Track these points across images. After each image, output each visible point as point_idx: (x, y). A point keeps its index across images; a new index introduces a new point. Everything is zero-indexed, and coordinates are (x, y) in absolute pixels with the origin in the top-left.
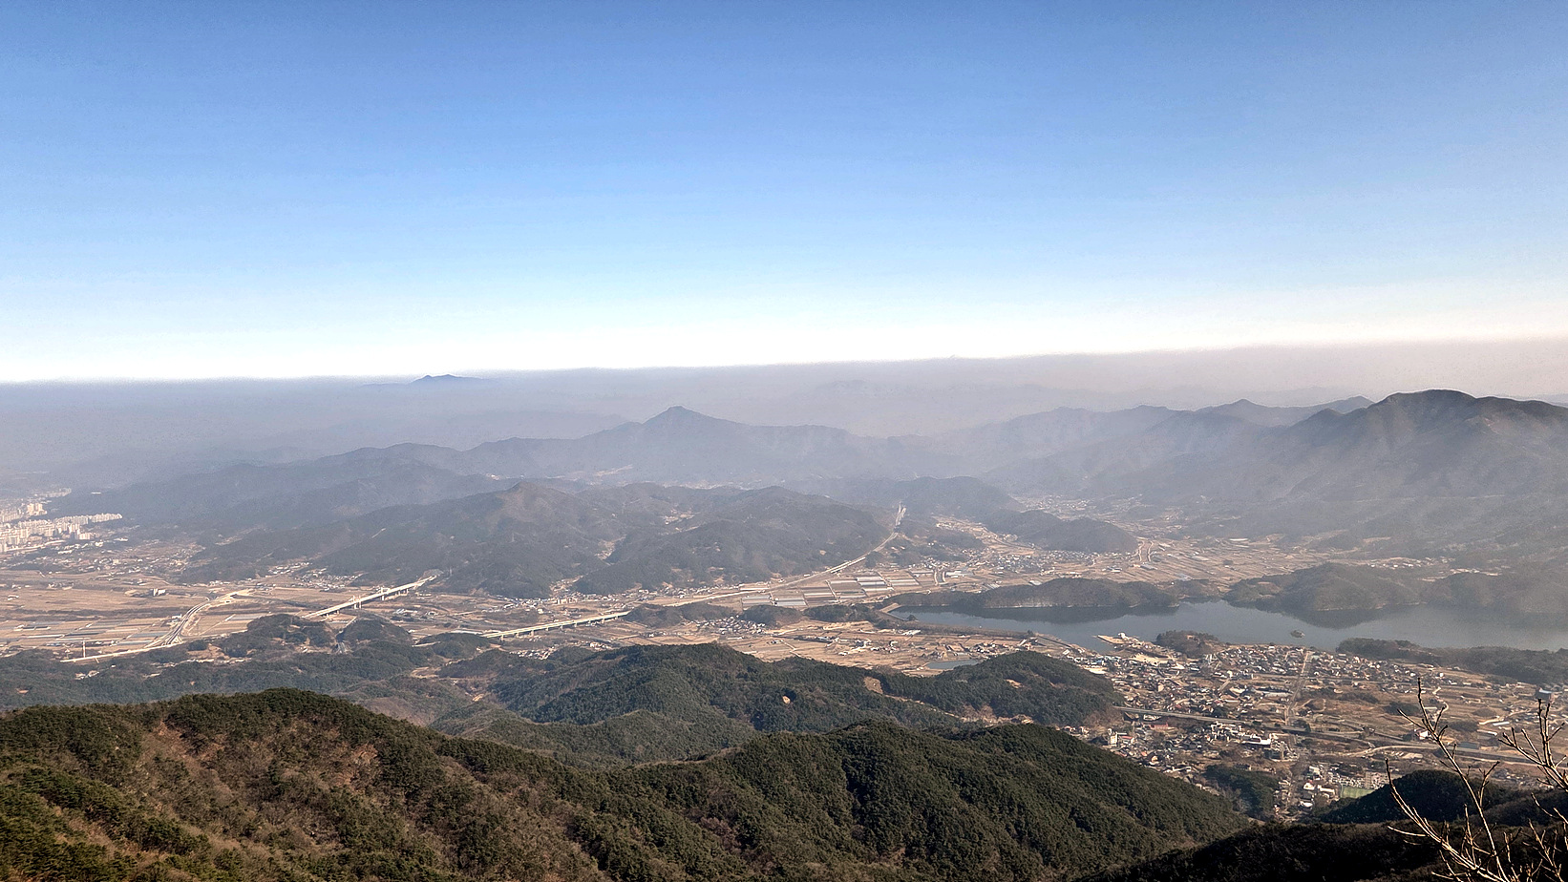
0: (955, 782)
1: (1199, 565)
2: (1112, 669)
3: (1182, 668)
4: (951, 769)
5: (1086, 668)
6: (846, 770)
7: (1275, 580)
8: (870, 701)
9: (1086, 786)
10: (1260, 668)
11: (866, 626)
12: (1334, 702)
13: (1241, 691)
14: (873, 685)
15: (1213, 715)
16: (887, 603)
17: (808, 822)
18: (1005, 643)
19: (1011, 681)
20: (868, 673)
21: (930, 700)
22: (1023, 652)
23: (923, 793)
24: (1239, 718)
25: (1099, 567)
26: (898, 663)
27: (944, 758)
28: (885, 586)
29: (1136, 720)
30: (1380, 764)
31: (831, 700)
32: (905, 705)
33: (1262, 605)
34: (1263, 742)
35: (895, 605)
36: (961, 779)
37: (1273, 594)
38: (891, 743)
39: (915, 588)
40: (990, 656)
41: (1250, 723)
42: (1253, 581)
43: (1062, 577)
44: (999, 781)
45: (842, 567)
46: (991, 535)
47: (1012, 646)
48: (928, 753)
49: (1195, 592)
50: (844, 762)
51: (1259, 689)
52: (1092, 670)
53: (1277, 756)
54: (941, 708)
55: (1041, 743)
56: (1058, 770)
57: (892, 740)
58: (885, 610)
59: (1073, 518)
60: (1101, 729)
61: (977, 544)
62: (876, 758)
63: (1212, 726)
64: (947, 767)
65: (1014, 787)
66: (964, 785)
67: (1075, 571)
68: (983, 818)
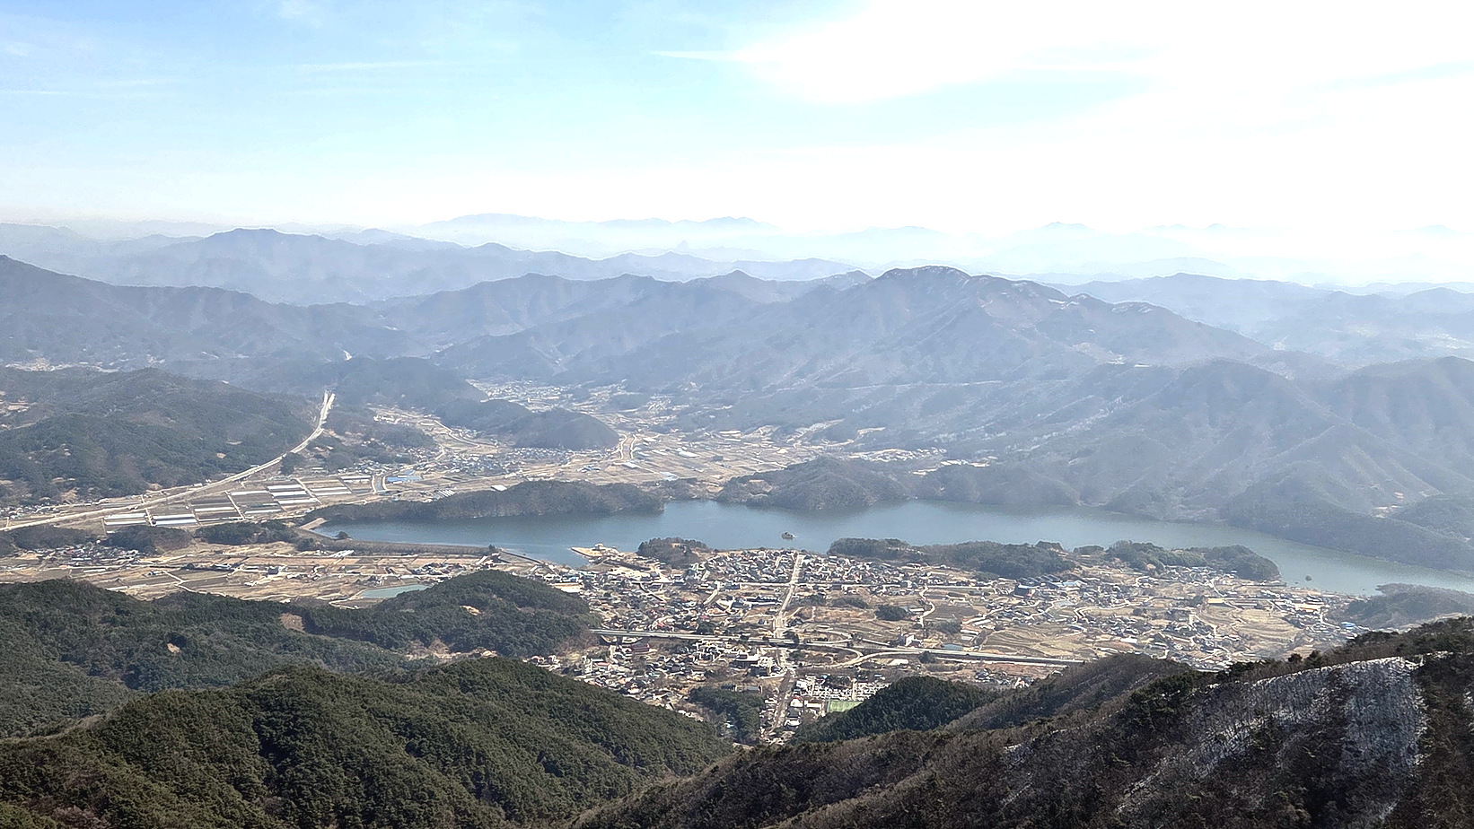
0: (400, 733)
1: (687, 463)
2: (588, 586)
3: (667, 580)
4: (396, 720)
5: (557, 586)
6: (259, 732)
7: (768, 477)
8: (287, 643)
9: (557, 724)
10: (749, 576)
11: (283, 548)
12: (824, 609)
13: (730, 603)
14: (292, 622)
15: (698, 633)
16: (309, 518)
17: (206, 800)
18: (461, 562)
19: (468, 608)
20: (286, 608)
21: (369, 637)
22: (484, 573)
23: (360, 750)
24: (726, 633)
25: (575, 467)
26: (325, 593)
27: (386, 705)
28: (307, 496)
29: (614, 644)
30: (866, 675)
31: (236, 645)
32: (334, 645)
33: (754, 505)
34: (750, 658)
35: (320, 521)
36: (407, 729)
37: (765, 493)
38: (318, 694)
39: (347, 498)
40: (442, 579)
41: (738, 638)
42: (744, 480)
43: (531, 480)
44: (455, 729)
45: (249, 472)
46: (445, 430)
47: (470, 565)
48: (366, 702)
49: (681, 492)
50: (257, 724)
51: (749, 600)
52: (564, 589)
53: (764, 672)
54: (380, 644)
55: (505, 678)
56: (525, 709)
57: (320, 689)
58: (307, 527)
59: (546, 408)
60: (575, 656)
61: (426, 442)
62: (299, 713)
63: (697, 644)
64: (390, 718)
65: (472, 733)
66: (412, 736)
67: (544, 472)
68: (435, 773)
